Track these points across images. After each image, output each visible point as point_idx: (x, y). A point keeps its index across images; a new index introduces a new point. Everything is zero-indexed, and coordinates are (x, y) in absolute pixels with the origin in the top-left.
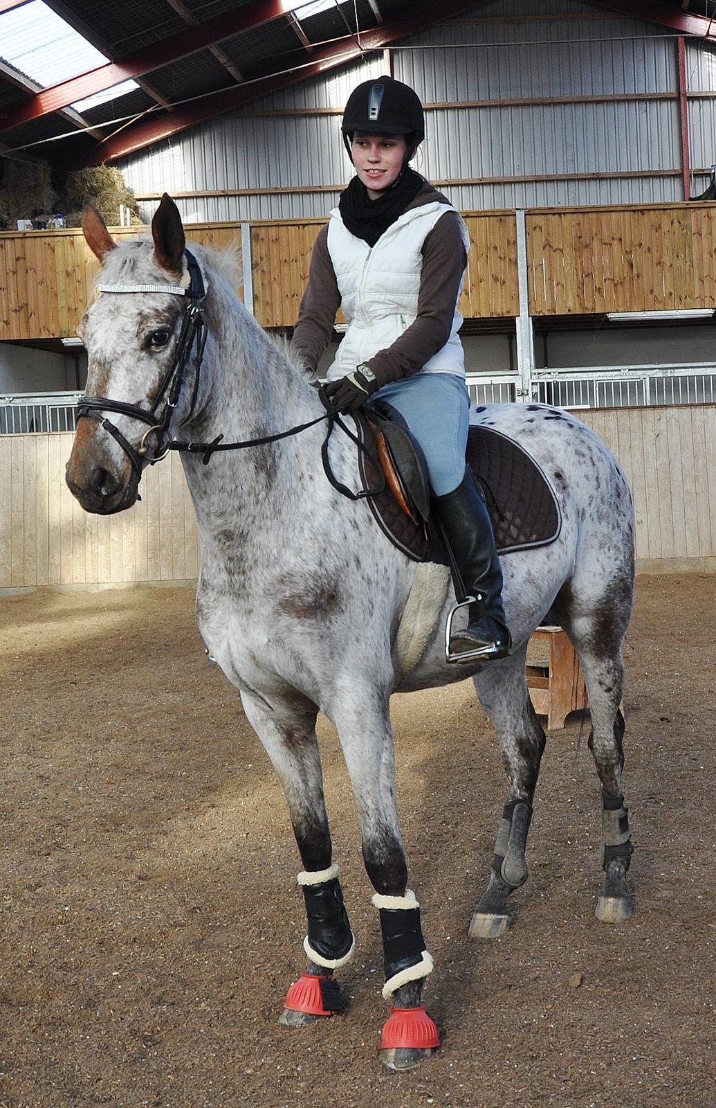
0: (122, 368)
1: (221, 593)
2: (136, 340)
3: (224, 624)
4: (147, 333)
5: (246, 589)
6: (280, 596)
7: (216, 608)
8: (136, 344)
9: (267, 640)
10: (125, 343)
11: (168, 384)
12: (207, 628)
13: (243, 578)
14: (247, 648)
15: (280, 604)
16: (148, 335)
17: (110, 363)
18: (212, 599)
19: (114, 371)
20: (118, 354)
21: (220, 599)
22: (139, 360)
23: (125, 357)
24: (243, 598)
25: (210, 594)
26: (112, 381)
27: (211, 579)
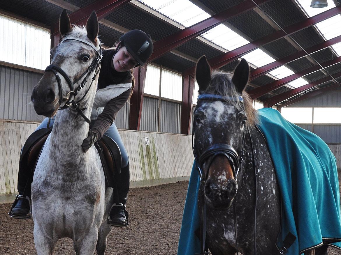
0: (69, 62)
1: (56, 188)
2: (77, 55)
3: (53, 201)
4: (83, 54)
5: (71, 189)
6: (86, 194)
7: (51, 194)
8: (76, 56)
9: (74, 211)
10: (73, 54)
11: (85, 75)
12: (44, 202)
13: (71, 184)
14: (63, 214)
15: (85, 197)
16: (83, 55)
17: (65, 58)
18: (50, 190)
19: (65, 61)
20: (69, 56)
21: (54, 191)
22: (76, 62)
23: (71, 58)
24: (68, 192)
25: (49, 188)
26: (63, 64)
27: (52, 182)
